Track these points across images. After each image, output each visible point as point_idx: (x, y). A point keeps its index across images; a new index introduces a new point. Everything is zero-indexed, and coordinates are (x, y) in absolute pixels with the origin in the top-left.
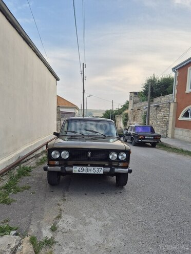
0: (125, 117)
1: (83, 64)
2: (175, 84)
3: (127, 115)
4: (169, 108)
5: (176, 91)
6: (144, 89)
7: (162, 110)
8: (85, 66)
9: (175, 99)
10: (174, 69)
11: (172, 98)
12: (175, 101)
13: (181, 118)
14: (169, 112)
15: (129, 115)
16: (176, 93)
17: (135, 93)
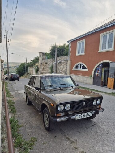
0: (37, 68)
1: (6, 30)
2: (70, 50)
3: (38, 67)
4: (67, 63)
5: (70, 54)
6: (50, 51)
7: (62, 65)
8: (7, 32)
9: (70, 58)
10: (68, 42)
11: (68, 57)
12: (70, 60)
13: (74, 69)
14: (67, 66)
15: (39, 66)
16: (70, 55)
17: (43, 53)
